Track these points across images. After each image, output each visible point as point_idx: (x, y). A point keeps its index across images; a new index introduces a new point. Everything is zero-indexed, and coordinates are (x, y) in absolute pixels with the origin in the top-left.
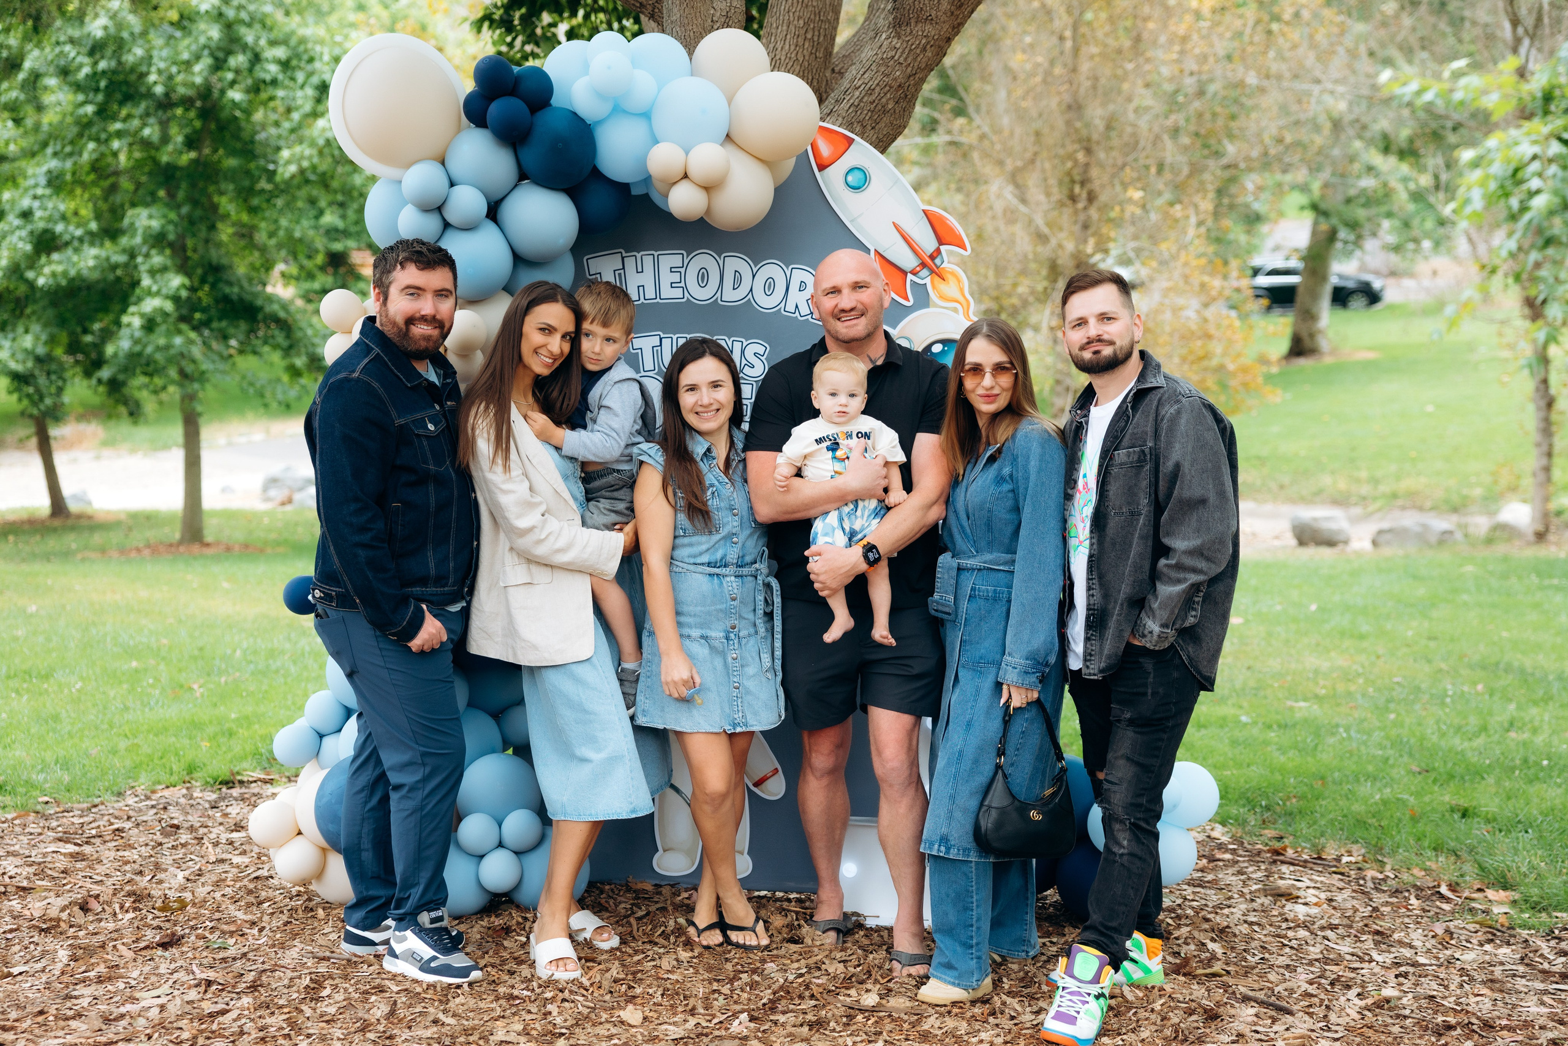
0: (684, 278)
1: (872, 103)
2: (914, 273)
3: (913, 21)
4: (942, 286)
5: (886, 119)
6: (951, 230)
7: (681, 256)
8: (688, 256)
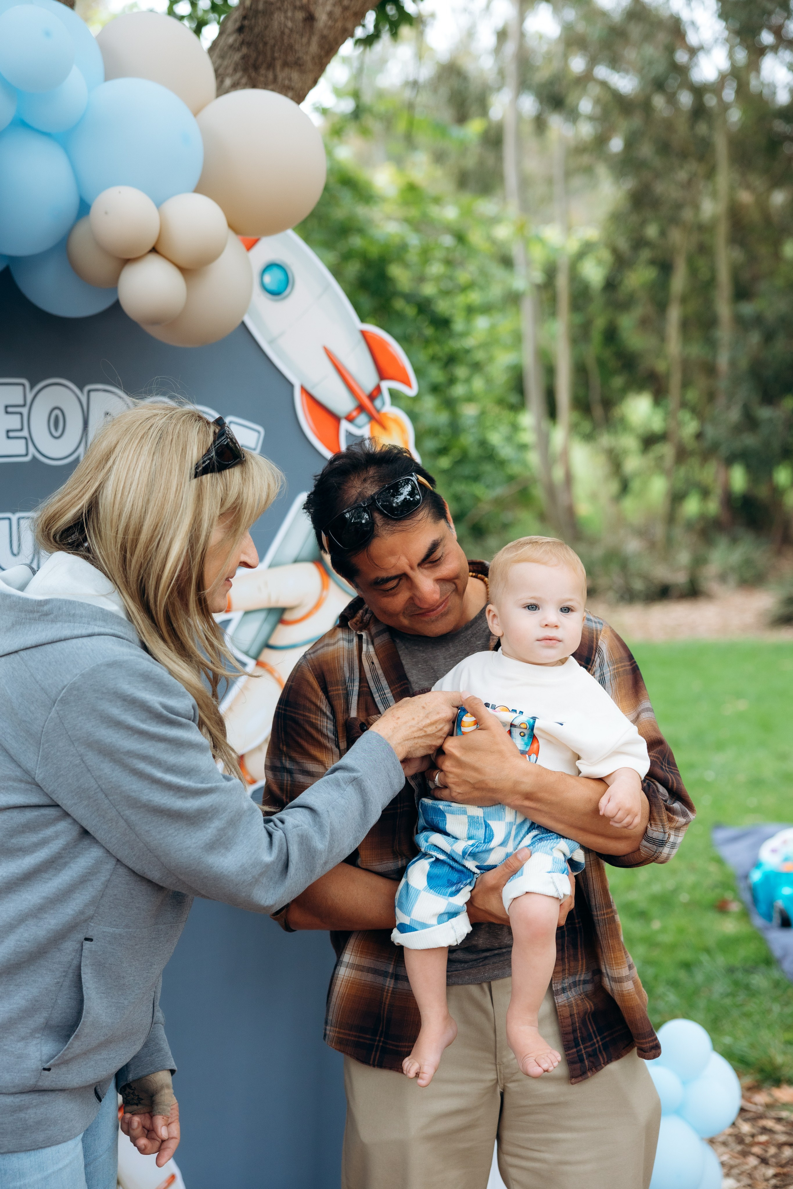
0: (27, 422)
2: (350, 419)
4: (383, 438)
6: (394, 359)
7: (20, 388)
8: (32, 387)
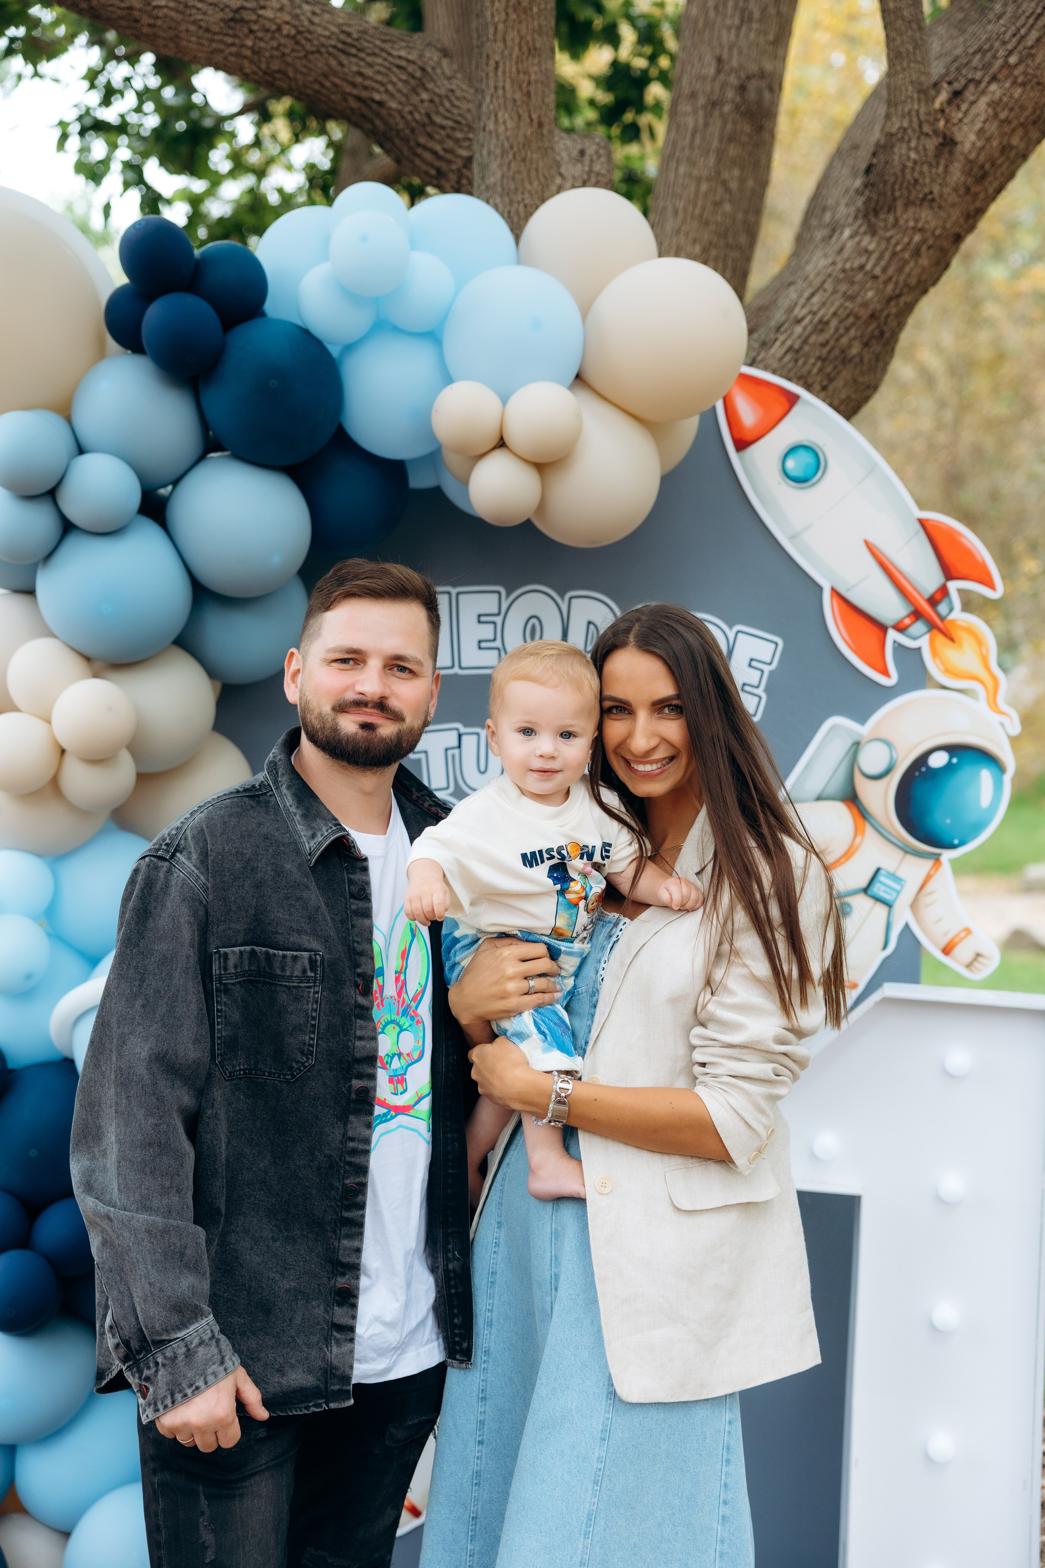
0: (500, 632)
1: (823, 345)
2: (900, 628)
3: (900, 204)
4: (950, 653)
5: (846, 374)
6: (968, 554)
7: (496, 596)
8: (508, 595)
